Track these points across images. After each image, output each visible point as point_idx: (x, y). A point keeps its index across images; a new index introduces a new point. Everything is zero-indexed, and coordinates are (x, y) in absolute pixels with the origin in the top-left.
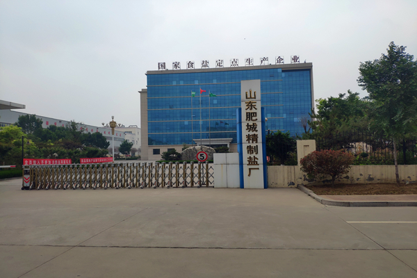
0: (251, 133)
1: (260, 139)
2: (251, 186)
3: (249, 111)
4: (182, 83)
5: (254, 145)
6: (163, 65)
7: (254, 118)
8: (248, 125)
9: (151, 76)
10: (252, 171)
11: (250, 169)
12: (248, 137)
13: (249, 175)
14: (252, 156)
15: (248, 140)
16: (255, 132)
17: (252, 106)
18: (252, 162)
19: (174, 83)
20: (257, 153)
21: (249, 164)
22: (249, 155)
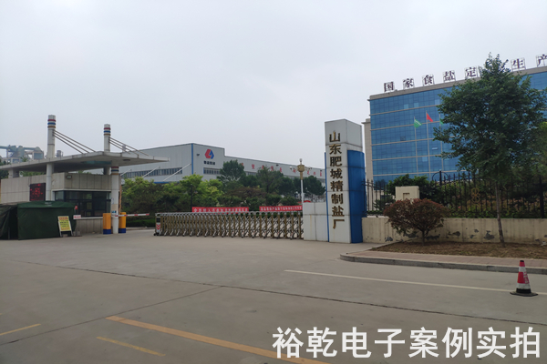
0: (336, 180)
1: (345, 186)
2: (337, 240)
3: (333, 155)
4: (416, 106)
5: (338, 193)
6: (391, 85)
7: (338, 163)
8: (332, 171)
9: (375, 101)
10: (337, 223)
11: (335, 221)
12: (333, 183)
13: (334, 227)
14: (337, 206)
15: (333, 188)
16: (339, 179)
17: (336, 149)
18: (337, 212)
19: (406, 107)
20: (342, 203)
21: (334, 215)
22: (334, 205)
